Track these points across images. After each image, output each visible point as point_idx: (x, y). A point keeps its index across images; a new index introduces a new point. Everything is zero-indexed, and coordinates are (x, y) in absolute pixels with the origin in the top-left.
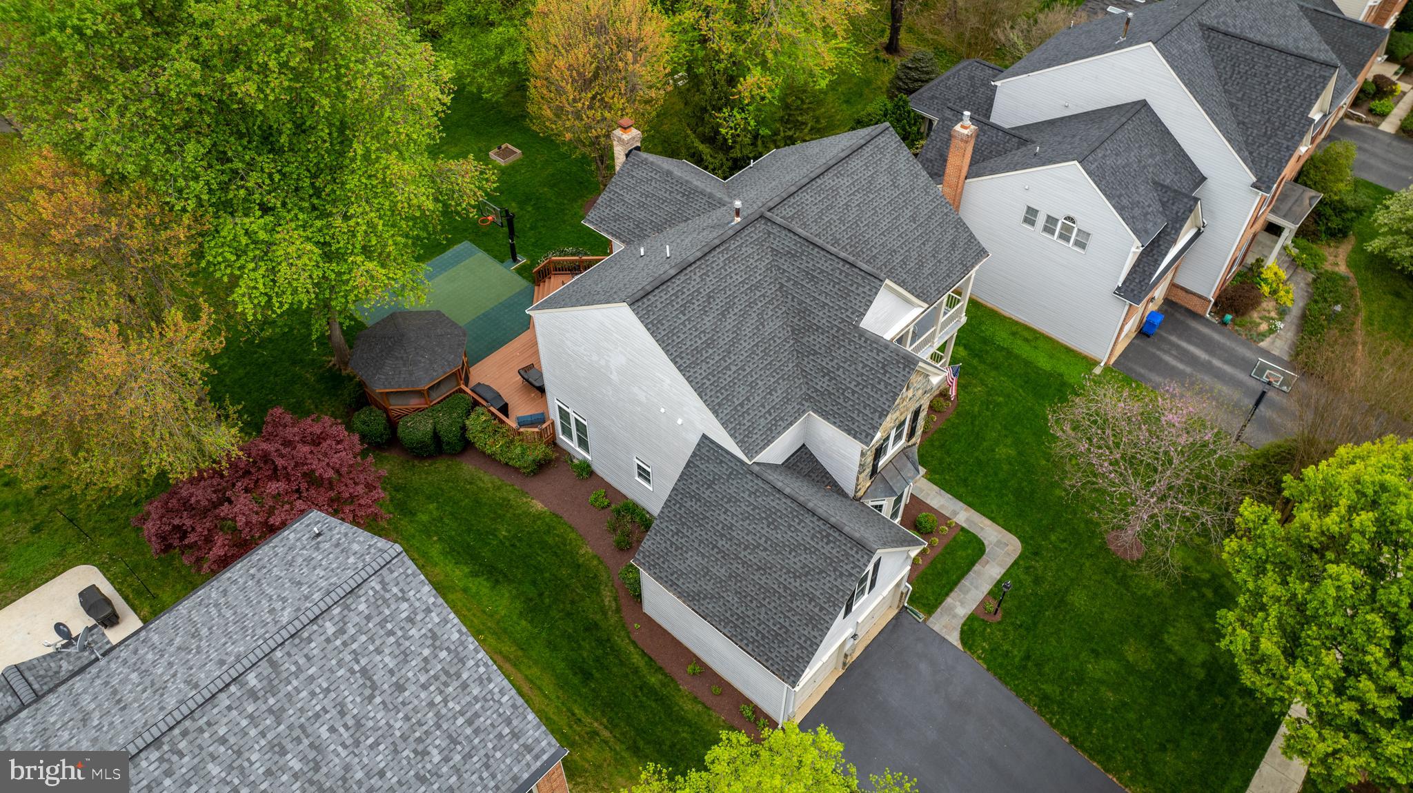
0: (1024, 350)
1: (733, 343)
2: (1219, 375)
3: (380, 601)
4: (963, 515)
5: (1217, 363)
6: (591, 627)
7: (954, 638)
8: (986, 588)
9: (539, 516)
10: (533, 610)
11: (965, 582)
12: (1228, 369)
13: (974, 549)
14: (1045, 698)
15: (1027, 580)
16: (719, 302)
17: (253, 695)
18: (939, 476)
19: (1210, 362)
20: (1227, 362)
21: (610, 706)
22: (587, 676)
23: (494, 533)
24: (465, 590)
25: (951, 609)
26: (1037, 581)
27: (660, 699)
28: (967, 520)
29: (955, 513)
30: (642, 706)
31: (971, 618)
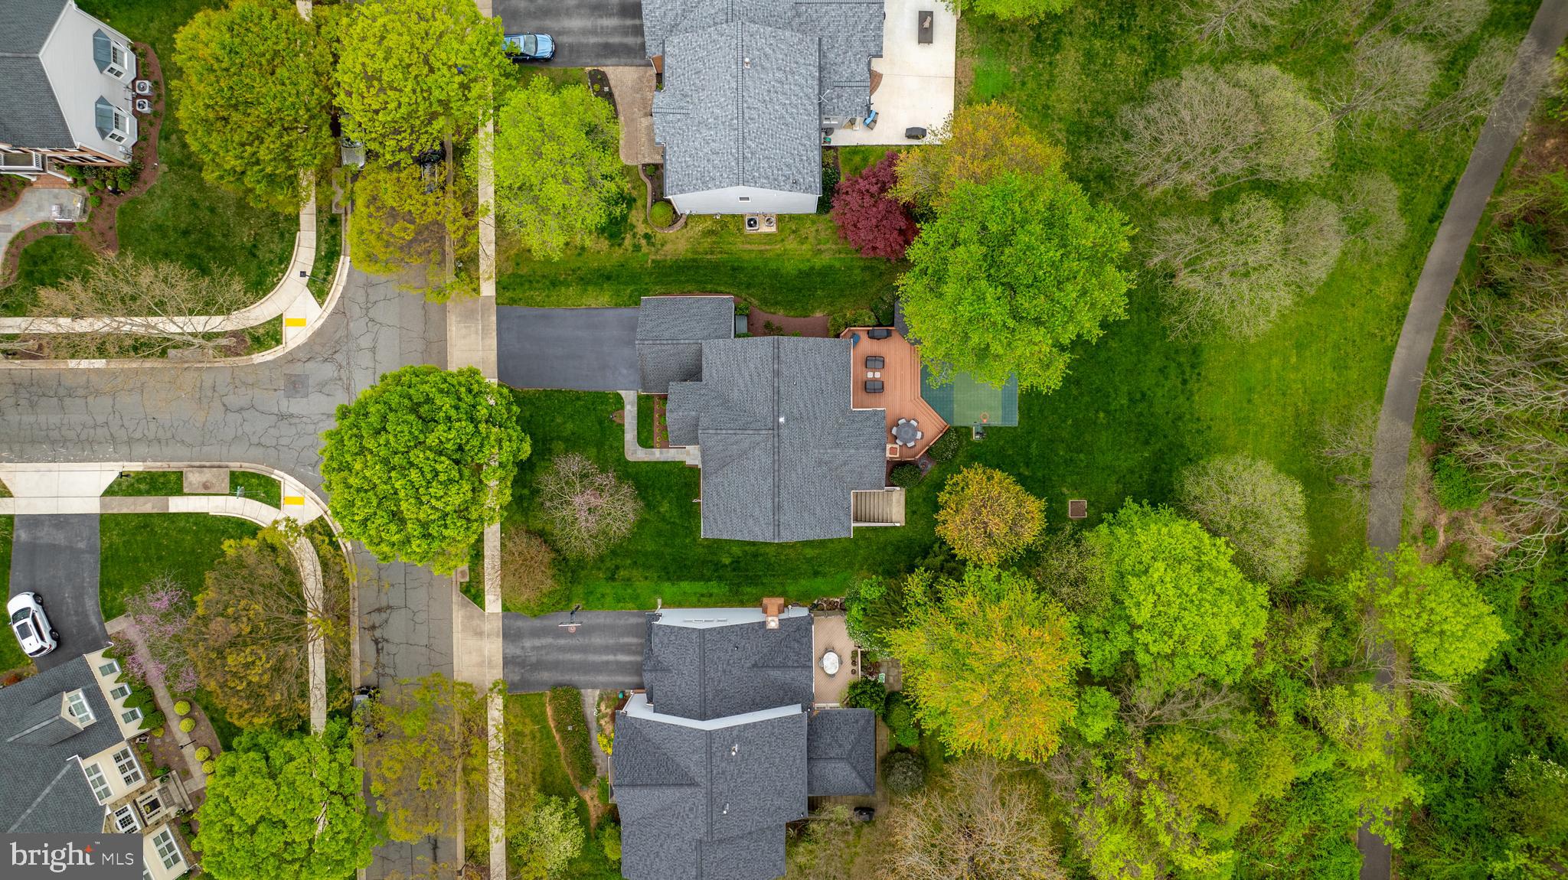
0: (699, 587)
1: (740, 370)
2: (607, 649)
3: (731, 168)
4: (657, 455)
5: (611, 658)
6: (749, 286)
7: (623, 393)
8: (627, 426)
9: (813, 309)
10: (776, 274)
11: (635, 422)
12: (605, 658)
13: (644, 441)
14: (578, 399)
15: (615, 444)
16: (756, 378)
17: (732, 119)
18: (680, 466)
19: (615, 655)
20: (607, 663)
21: (716, 267)
22: (734, 269)
23: (823, 289)
24: (808, 261)
25: (633, 406)
26: (611, 447)
27: (700, 282)
28: (654, 454)
29: (661, 453)
30: (705, 275)
31: (623, 408)
